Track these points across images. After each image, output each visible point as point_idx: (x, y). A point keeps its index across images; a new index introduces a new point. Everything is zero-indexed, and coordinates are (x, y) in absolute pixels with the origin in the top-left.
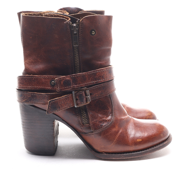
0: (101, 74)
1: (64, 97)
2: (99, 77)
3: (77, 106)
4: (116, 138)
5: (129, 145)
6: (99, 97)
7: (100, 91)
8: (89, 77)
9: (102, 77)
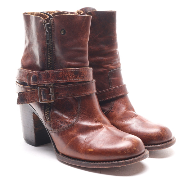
0: (64, 74)
1: (30, 91)
2: (61, 77)
3: (41, 102)
4: (70, 142)
5: (79, 153)
6: (64, 97)
7: (66, 92)
8: (52, 76)
9: (64, 78)
